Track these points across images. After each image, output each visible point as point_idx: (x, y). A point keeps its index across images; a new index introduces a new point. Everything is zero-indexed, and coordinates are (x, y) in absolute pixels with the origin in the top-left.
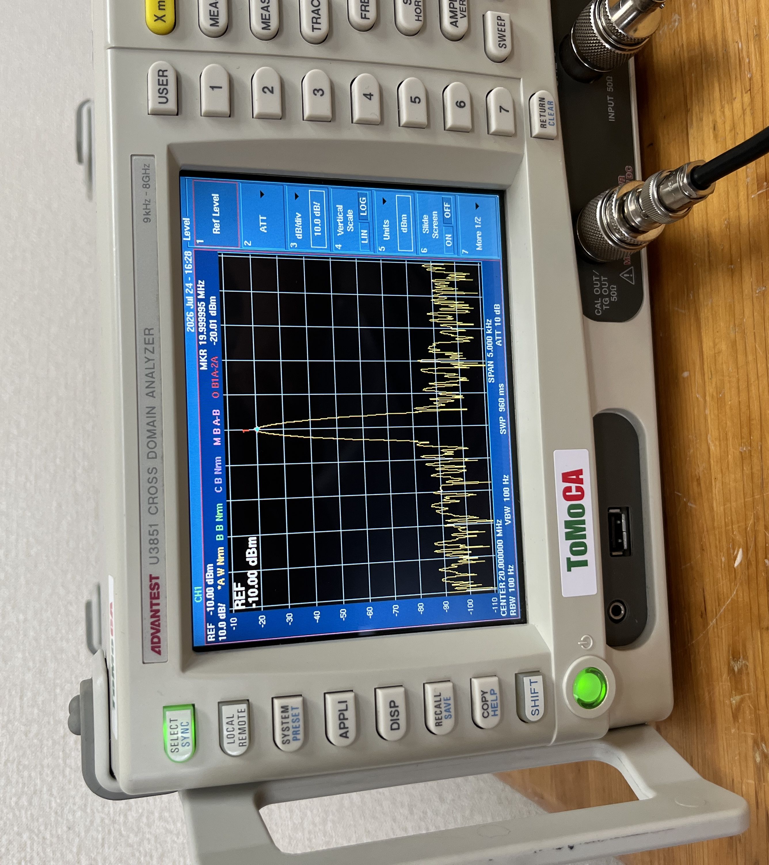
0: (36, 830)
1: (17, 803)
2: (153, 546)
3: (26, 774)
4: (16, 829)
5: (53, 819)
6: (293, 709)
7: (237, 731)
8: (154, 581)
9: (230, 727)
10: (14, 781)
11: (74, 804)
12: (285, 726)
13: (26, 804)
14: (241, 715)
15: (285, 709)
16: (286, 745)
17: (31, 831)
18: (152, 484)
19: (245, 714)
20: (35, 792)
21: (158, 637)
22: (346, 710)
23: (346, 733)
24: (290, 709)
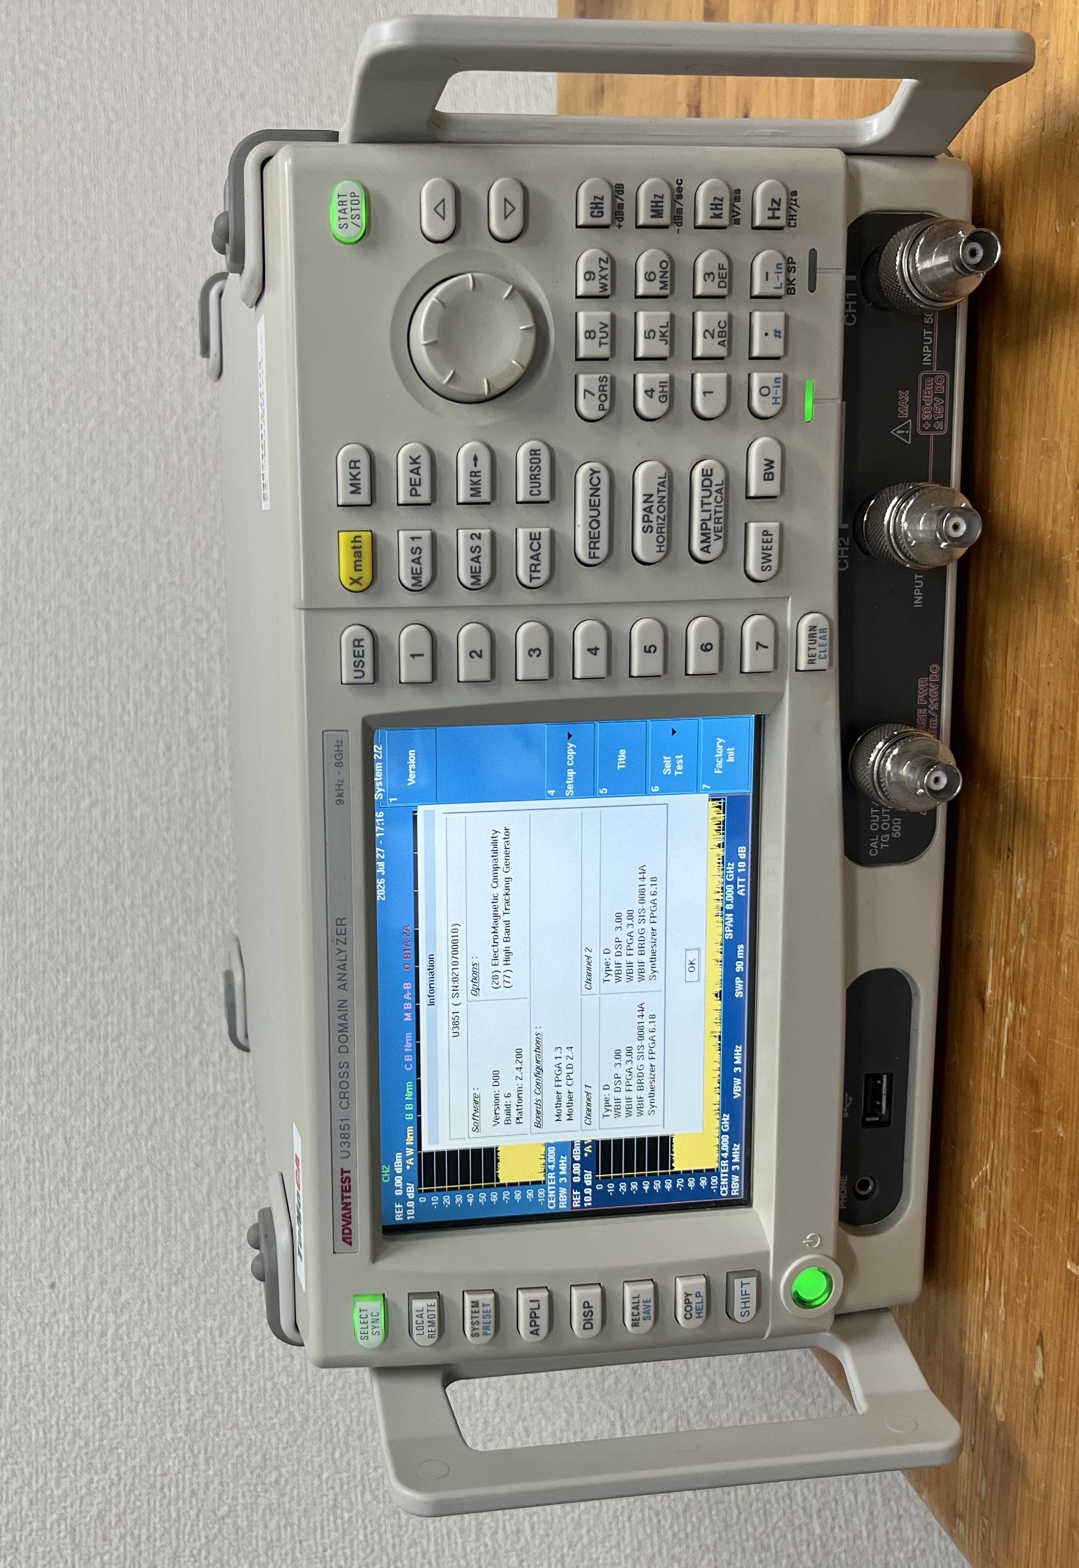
0: (159, 1165)
1: (135, 1132)
2: (344, 1140)
3: (143, 1098)
4: (135, 1162)
5: (177, 1153)
6: (484, 1305)
7: (426, 1324)
8: (345, 1175)
9: (420, 1320)
10: (130, 1105)
11: (202, 1137)
12: (474, 1320)
13: (145, 1132)
14: (430, 1308)
15: (475, 1304)
16: (476, 1338)
17: (153, 1165)
18: (344, 1079)
19: (435, 1308)
20: (156, 1120)
21: (350, 1230)
22: (538, 1308)
23: (537, 1330)
24: (481, 1305)
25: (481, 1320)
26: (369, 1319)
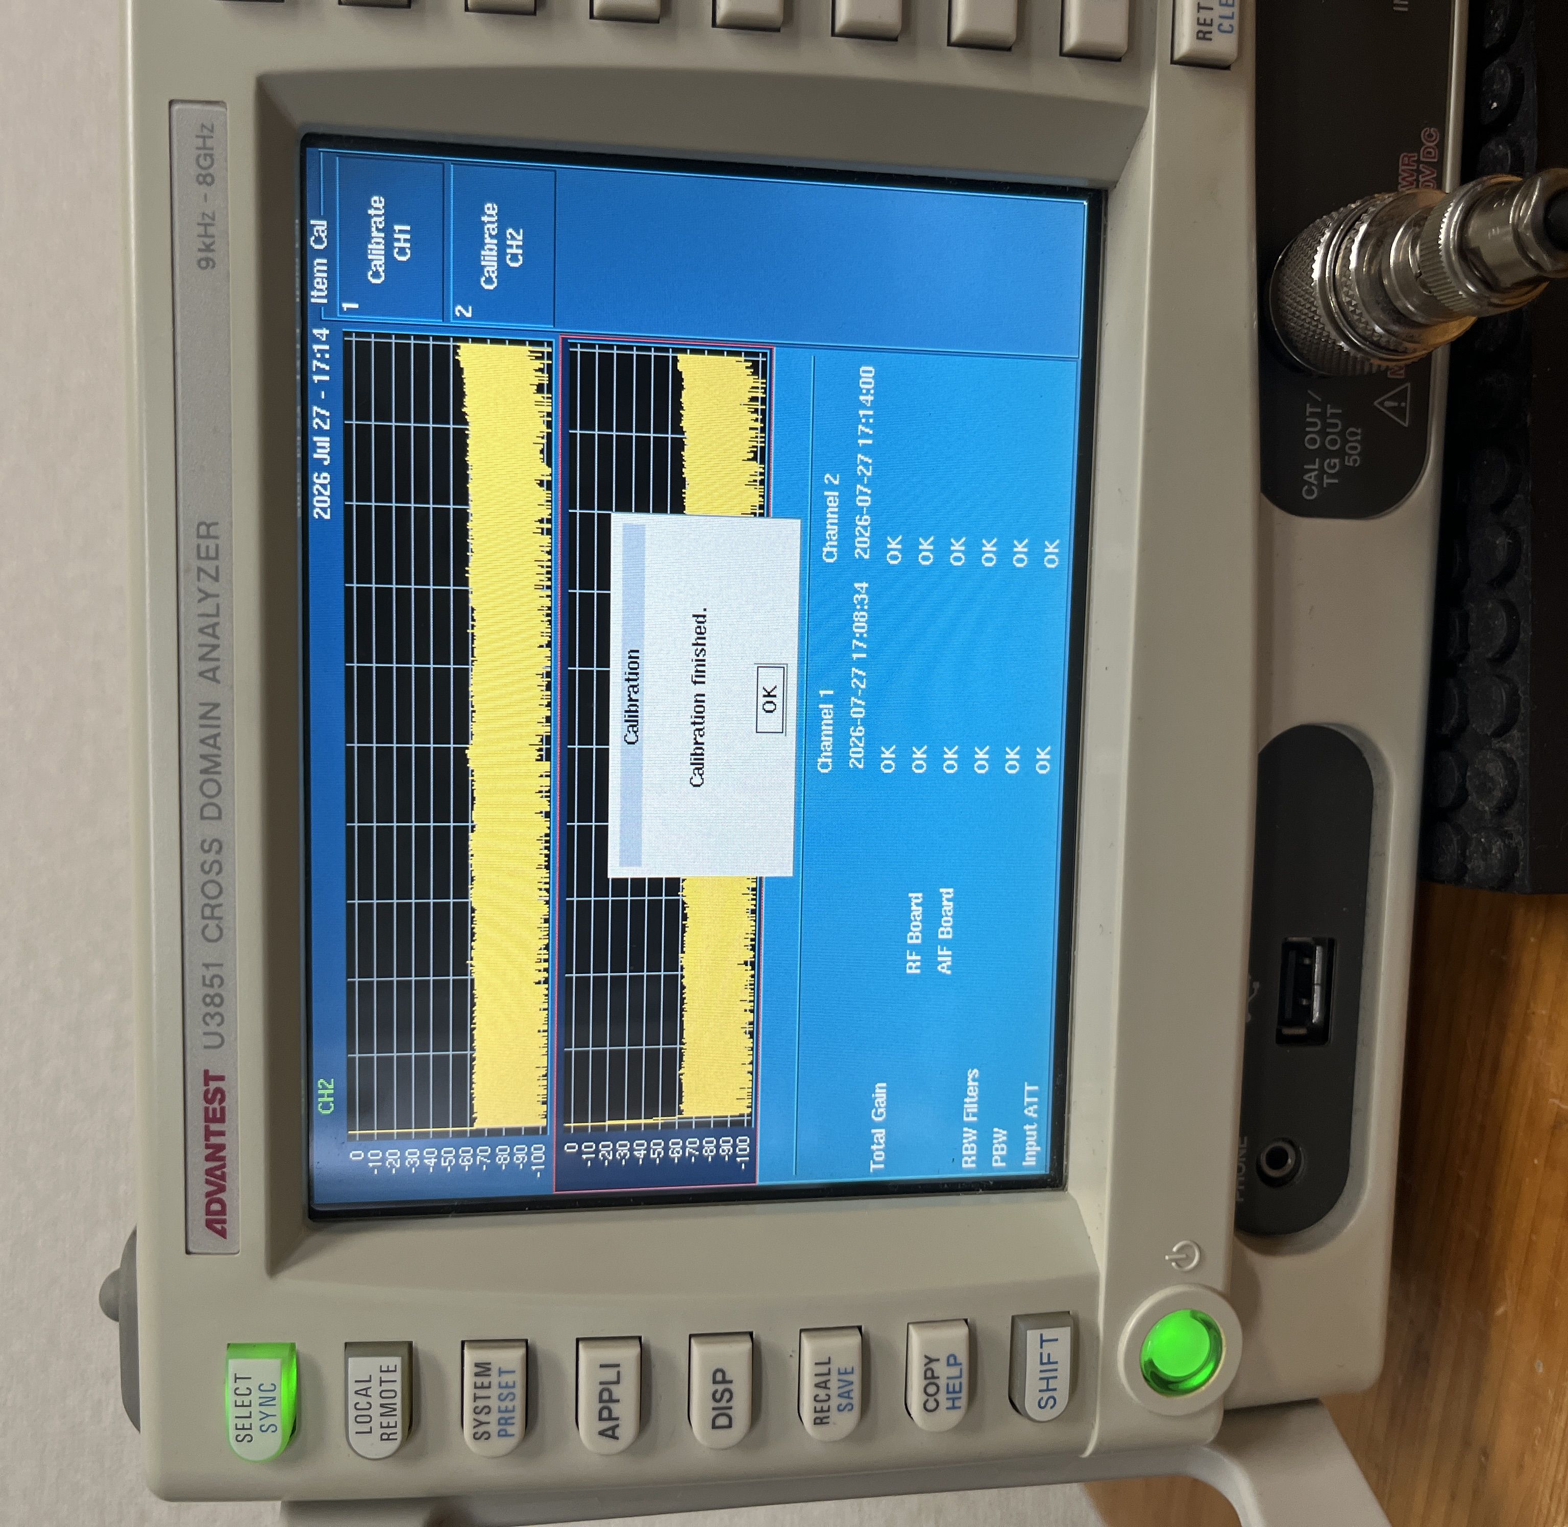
2: (212, 1009)
6: (501, 1372)
7: (376, 1411)
8: (213, 1085)
9: (363, 1402)
12: (483, 1403)
14: (385, 1377)
15: (485, 1370)
16: (482, 1442)
18: (212, 876)
19: (397, 1376)
21: (221, 1202)
22: (618, 1382)
23: (613, 1429)
24: (494, 1372)
25: (494, 1403)
26: (255, 1397)
